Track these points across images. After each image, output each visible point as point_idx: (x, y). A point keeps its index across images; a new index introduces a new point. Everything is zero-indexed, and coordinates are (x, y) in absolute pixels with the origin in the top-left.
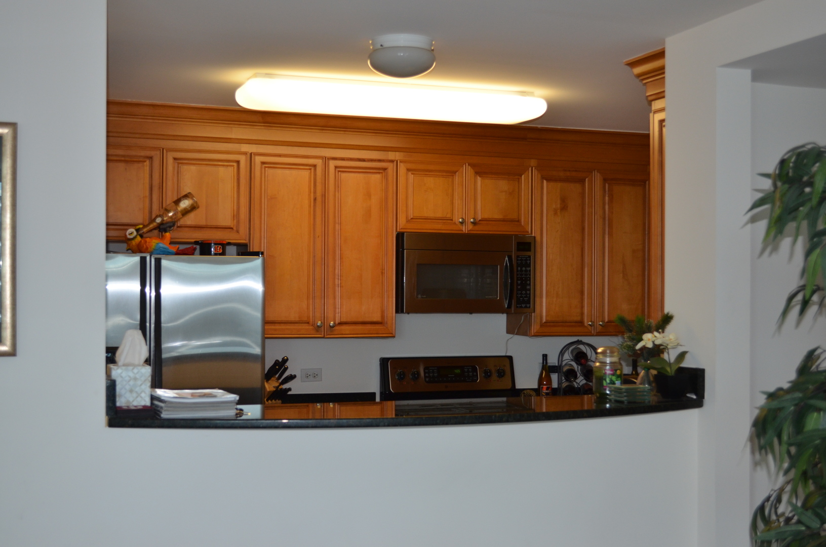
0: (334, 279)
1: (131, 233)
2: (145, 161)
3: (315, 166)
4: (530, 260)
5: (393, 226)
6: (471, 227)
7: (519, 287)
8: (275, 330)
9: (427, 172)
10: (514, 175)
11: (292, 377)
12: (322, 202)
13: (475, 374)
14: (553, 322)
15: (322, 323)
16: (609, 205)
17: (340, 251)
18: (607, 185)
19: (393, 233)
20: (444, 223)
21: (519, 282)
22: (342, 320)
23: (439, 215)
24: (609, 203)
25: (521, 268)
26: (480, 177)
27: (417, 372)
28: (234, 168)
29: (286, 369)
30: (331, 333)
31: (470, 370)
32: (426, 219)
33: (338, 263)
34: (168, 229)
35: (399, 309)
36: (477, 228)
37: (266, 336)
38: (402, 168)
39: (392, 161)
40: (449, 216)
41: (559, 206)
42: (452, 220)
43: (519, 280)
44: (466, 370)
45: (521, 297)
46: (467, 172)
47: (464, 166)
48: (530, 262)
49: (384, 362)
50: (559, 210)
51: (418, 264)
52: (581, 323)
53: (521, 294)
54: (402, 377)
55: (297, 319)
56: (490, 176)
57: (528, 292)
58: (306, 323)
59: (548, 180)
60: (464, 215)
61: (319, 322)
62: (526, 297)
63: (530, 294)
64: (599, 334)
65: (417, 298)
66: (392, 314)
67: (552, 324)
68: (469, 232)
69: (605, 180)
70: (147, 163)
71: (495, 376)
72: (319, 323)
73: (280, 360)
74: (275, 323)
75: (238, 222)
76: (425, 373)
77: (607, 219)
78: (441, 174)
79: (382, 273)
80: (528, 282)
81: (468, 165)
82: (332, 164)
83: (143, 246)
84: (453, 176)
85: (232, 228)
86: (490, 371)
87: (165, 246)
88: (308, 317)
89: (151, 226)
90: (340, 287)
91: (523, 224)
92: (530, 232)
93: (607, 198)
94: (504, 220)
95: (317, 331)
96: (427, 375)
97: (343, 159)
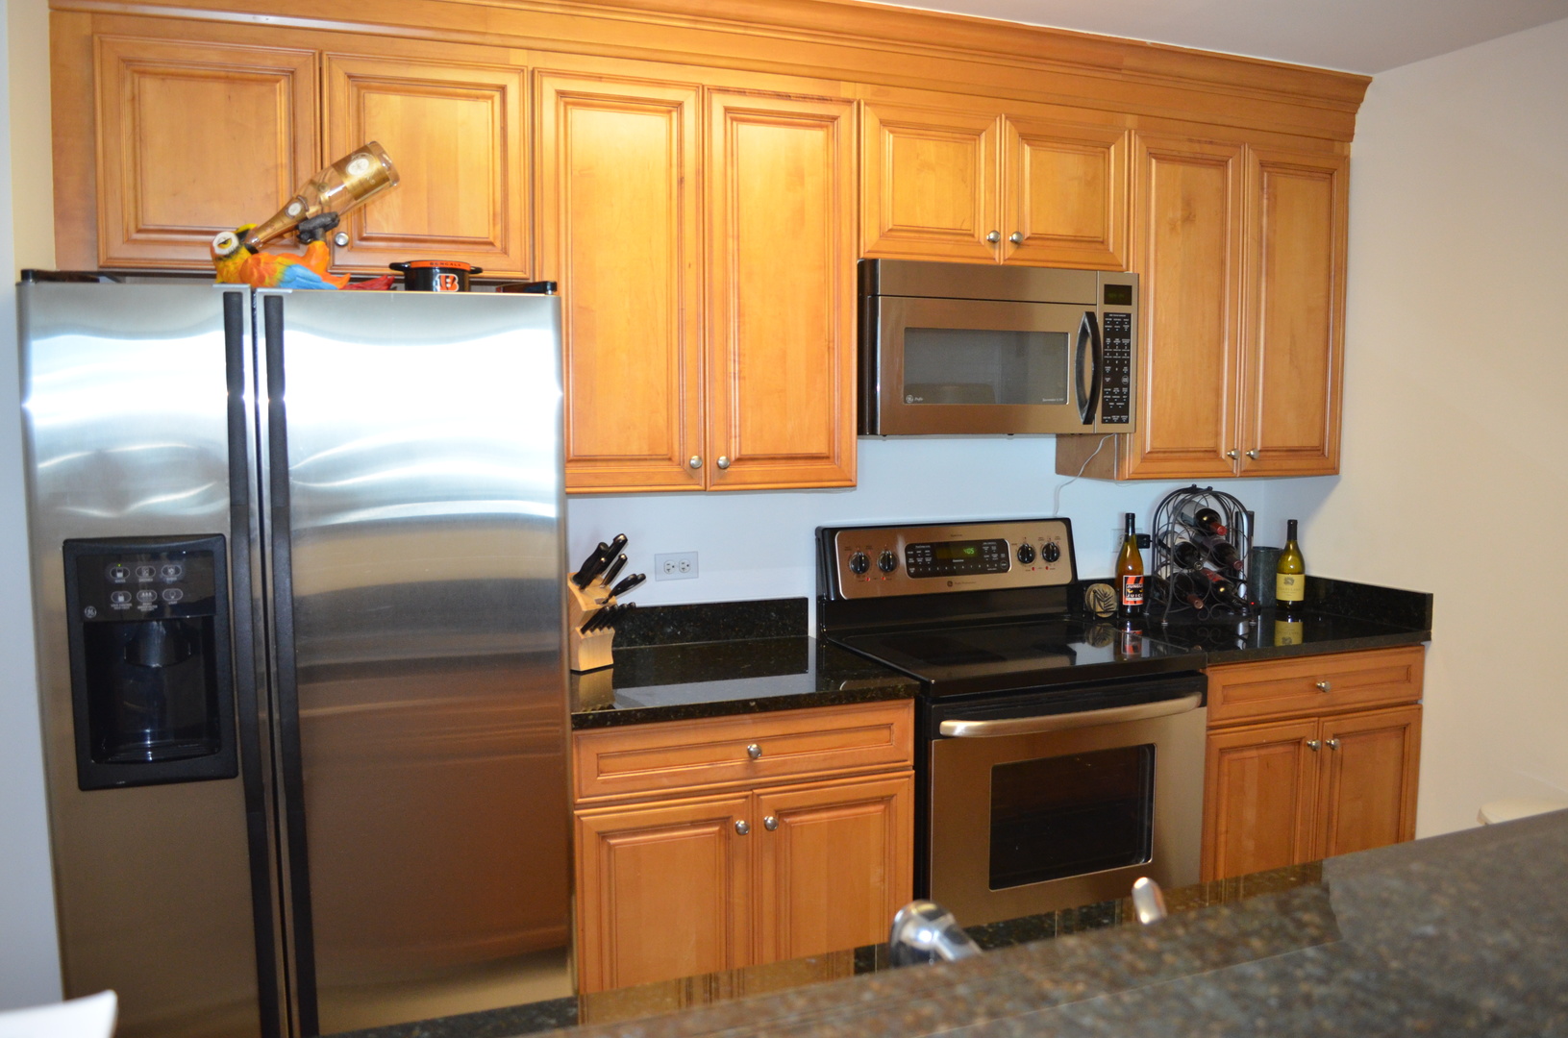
0: (726, 360)
1: (225, 243)
2: (278, 81)
3: (679, 105)
4: (1129, 323)
5: (851, 244)
6: (1010, 251)
7: (1108, 379)
8: (596, 476)
9: (922, 129)
10: (1096, 145)
11: (636, 580)
12: (697, 187)
13: (1003, 555)
14: (1165, 452)
15: (700, 458)
16: (1268, 216)
17: (739, 298)
18: (1265, 174)
19: (851, 262)
20: (957, 241)
21: (1108, 369)
22: (744, 452)
23: (947, 223)
24: (1268, 211)
25: (1112, 340)
26: (1028, 145)
27: (893, 555)
28: (493, 103)
29: (622, 562)
30: (722, 482)
31: (994, 548)
32: (920, 231)
33: (733, 325)
34: (320, 231)
35: (866, 426)
36: (1024, 253)
37: (568, 490)
38: (869, 120)
39: (849, 102)
40: (967, 226)
41: (1179, 214)
42: (973, 236)
43: (1108, 365)
44: (986, 548)
45: (1112, 400)
46: (1003, 132)
47: (998, 119)
48: (1129, 329)
49: (825, 537)
50: (1179, 222)
51: (907, 329)
52: (1214, 452)
53: (1112, 393)
54: (861, 566)
55: (645, 451)
56: (1049, 144)
57: (1125, 390)
58: (663, 459)
59: (1160, 158)
60: (997, 226)
61: (695, 457)
62: (1120, 400)
63: (1128, 394)
64: (1246, 475)
65: (905, 402)
66: (851, 437)
67: (1161, 455)
68: (1008, 263)
69: (1263, 165)
70: (282, 86)
71: (1039, 560)
72: (694, 461)
73: (609, 543)
74: (596, 460)
75: (506, 229)
76: (908, 557)
77: (1264, 244)
78: (950, 135)
79: (829, 348)
80: (1125, 369)
81: (1006, 118)
82: (719, 103)
83: (252, 274)
84: (975, 140)
85: (491, 244)
86: (1033, 551)
87: (309, 273)
88: (670, 447)
89: (279, 226)
90: (739, 378)
91: (1111, 250)
92: (1124, 266)
93: (1265, 202)
94: (1075, 240)
95: (691, 477)
96: (911, 561)
97: (741, 92)
